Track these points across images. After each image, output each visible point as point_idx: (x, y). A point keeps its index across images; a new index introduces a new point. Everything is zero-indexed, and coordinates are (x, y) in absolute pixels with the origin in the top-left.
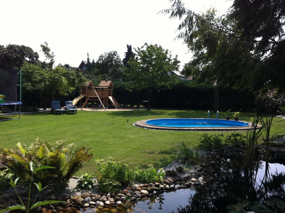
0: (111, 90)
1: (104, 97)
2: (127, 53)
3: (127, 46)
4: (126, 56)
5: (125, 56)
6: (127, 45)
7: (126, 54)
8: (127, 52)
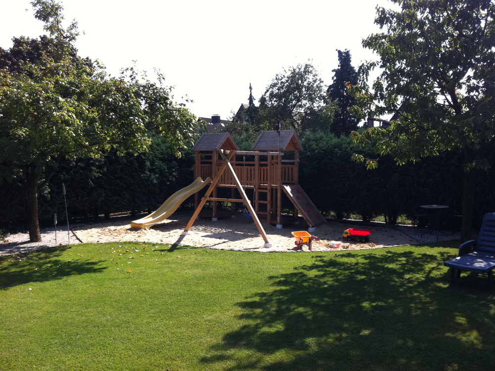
0: (293, 163)
1: (269, 188)
2: (338, 73)
3: (338, 54)
4: (335, 78)
5: (333, 78)
6: (340, 52)
7: (335, 73)
8: (337, 68)
